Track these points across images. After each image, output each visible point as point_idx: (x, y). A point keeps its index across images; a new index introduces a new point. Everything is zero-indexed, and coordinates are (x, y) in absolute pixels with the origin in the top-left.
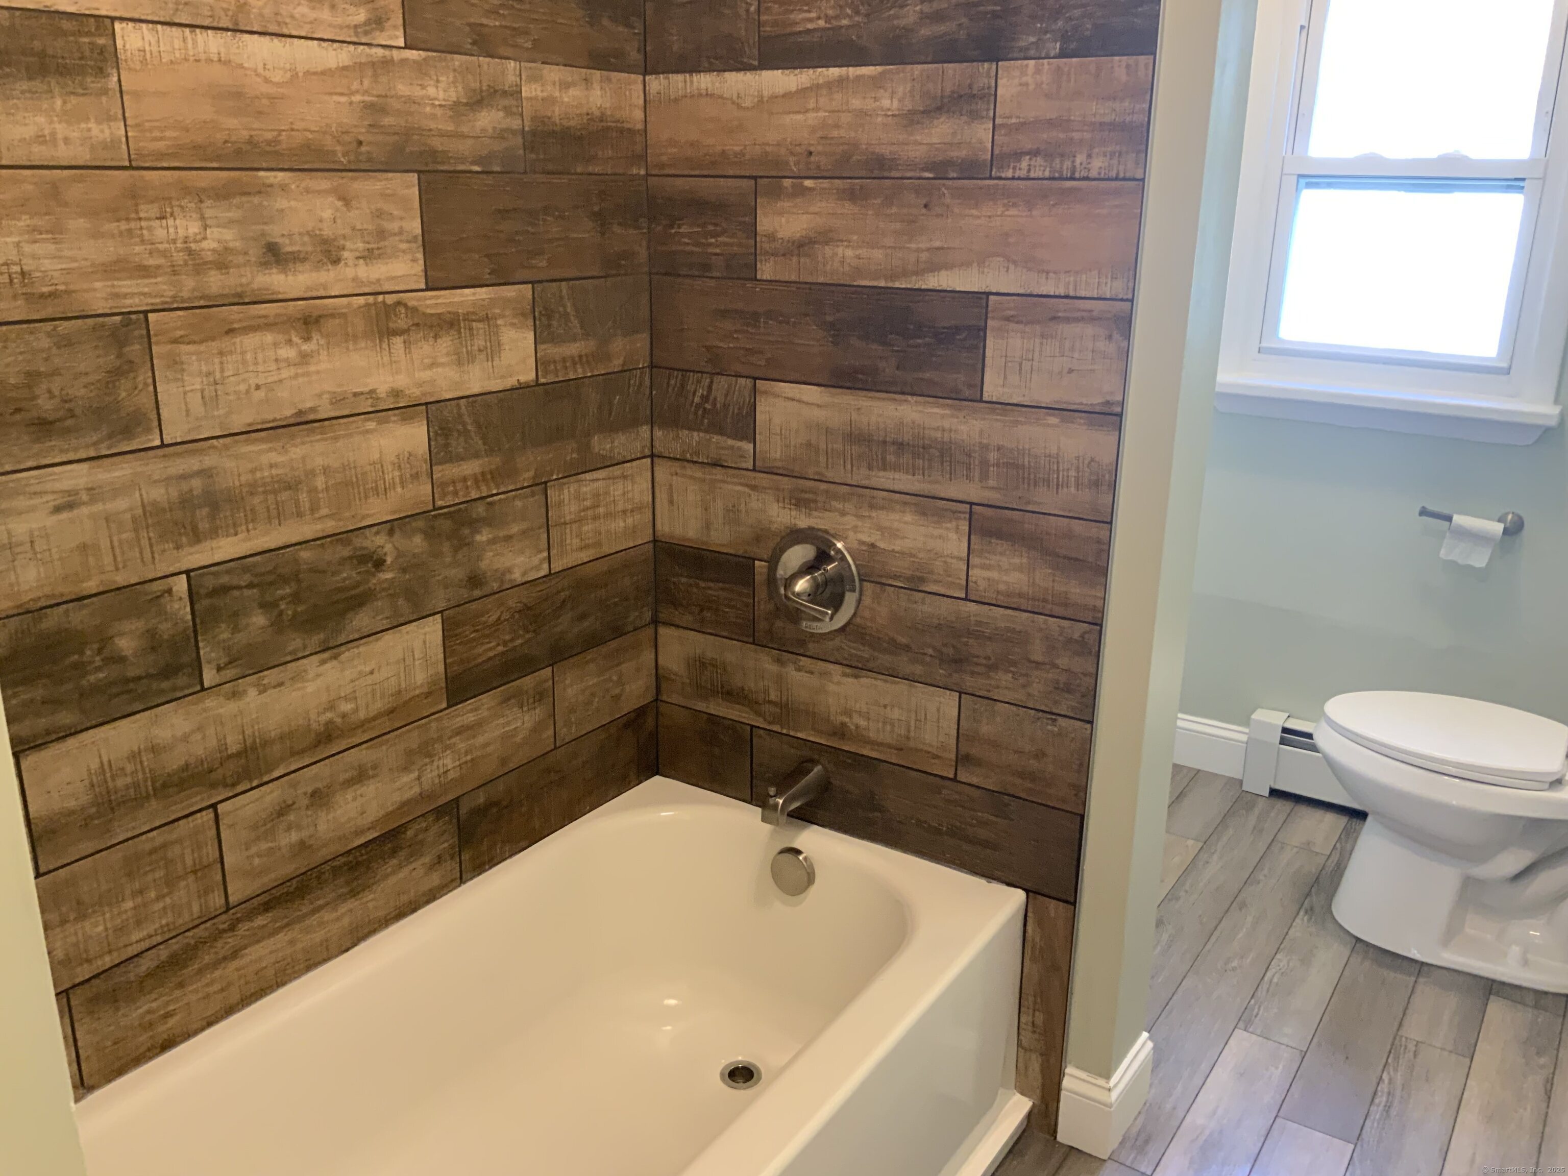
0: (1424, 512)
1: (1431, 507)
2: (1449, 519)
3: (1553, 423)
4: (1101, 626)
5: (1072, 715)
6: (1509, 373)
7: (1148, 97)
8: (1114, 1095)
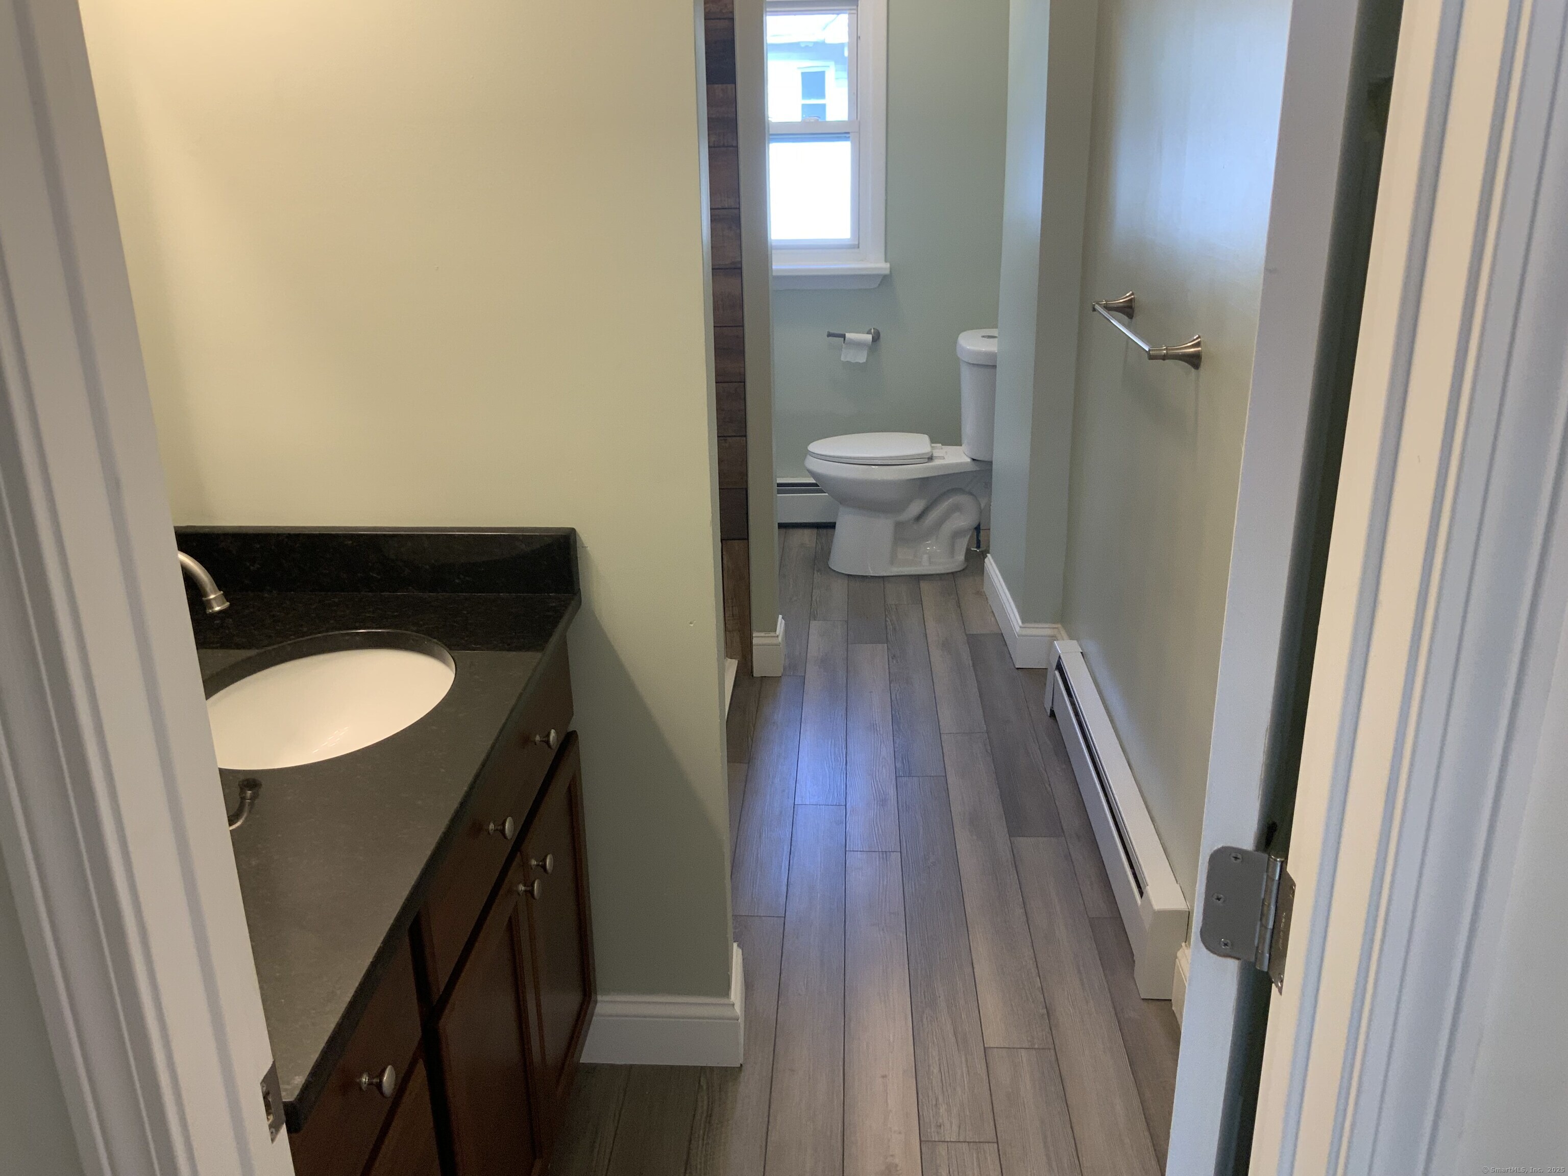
0: (829, 335)
1: (832, 331)
2: (844, 336)
3: (887, 272)
4: (744, 382)
5: (735, 434)
6: (859, 247)
7: (734, 105)
8: (780, 639)
